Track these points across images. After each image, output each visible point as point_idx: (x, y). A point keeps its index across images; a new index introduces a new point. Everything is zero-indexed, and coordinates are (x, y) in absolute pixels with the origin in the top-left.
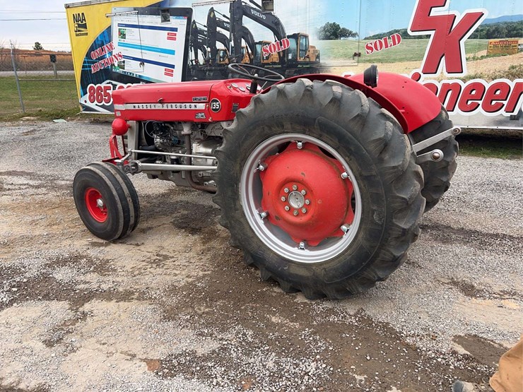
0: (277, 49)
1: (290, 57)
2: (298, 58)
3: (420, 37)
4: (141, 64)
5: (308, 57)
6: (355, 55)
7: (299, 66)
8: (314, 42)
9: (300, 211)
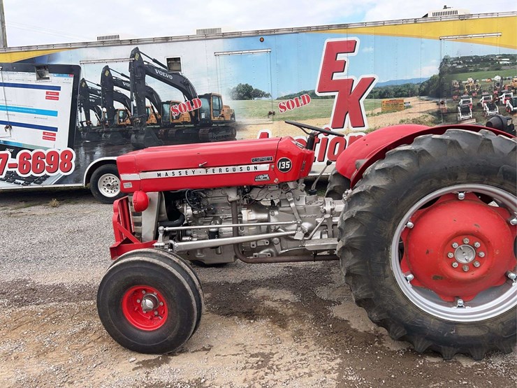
0: (187, 109)
1: (203, 116)
2: (212, 117)
3: (326, 97)
4: (7, 128)
5: (223, 116)
6: (270, 113)
7: (214, 125)
9: (471, 266)
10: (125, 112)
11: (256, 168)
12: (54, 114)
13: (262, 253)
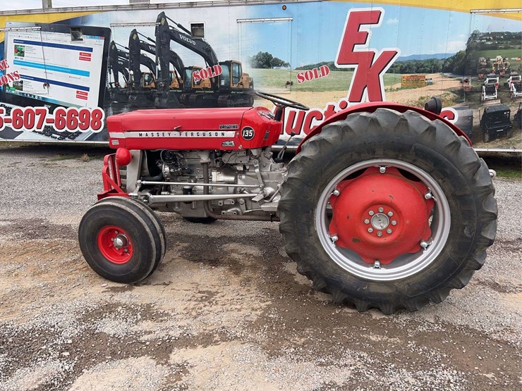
0: (208, 75)
1: (223, 83)
2: (231, 85)
3: (346, 70)
4: (45, 85)
5: (241, 84)
6: (288, 83)
7: (232, 92)
8: (247, 69)
9: (384, 232)
10: (150, 75)
11: (223, 134)
12: (87, 74)
13: (229, 211)
